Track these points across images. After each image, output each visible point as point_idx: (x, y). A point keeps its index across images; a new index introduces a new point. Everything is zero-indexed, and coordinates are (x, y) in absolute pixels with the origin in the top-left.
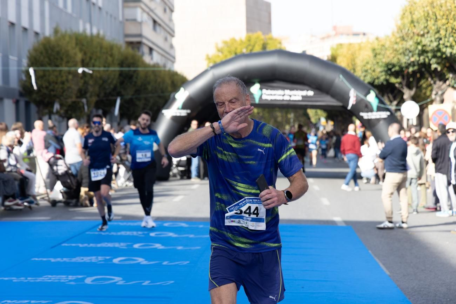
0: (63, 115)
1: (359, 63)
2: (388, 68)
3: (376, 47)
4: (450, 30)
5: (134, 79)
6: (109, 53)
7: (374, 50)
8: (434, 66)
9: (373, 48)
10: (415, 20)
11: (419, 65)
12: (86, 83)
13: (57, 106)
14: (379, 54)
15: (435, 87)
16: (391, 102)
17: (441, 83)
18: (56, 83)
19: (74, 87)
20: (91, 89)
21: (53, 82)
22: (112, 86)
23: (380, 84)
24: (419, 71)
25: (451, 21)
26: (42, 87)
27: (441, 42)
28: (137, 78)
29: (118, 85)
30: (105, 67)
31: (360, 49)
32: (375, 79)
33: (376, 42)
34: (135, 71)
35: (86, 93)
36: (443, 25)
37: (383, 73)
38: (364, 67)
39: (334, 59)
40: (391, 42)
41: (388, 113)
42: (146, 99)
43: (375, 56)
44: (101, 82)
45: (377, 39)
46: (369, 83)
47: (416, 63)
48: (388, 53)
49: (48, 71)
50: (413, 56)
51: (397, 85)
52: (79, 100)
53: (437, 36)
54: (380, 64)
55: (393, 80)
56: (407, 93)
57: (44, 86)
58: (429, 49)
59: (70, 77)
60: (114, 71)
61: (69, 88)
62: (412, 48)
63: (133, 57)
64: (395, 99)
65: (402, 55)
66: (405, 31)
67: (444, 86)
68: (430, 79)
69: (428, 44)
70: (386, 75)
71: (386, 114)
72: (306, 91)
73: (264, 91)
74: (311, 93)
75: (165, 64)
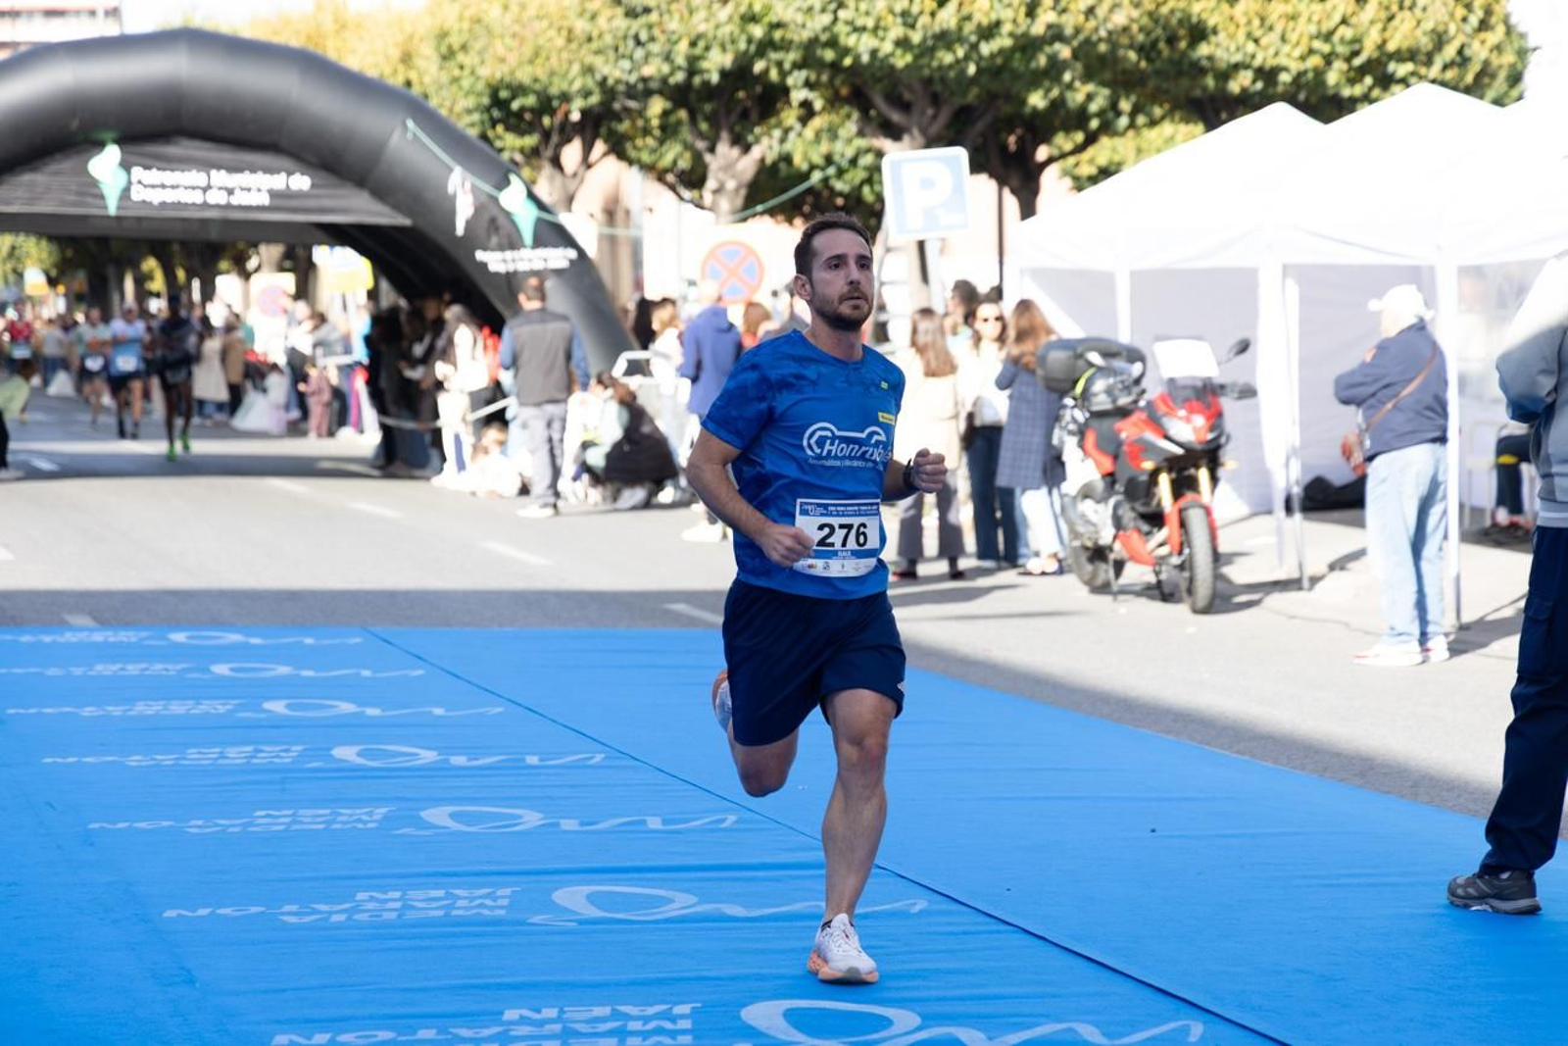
15: (714, 163)
17: (735, 152)
67: (746, 162)
71: (565, 257)
72: (283, 175)
73: (137, 172)
74: (301, 182)
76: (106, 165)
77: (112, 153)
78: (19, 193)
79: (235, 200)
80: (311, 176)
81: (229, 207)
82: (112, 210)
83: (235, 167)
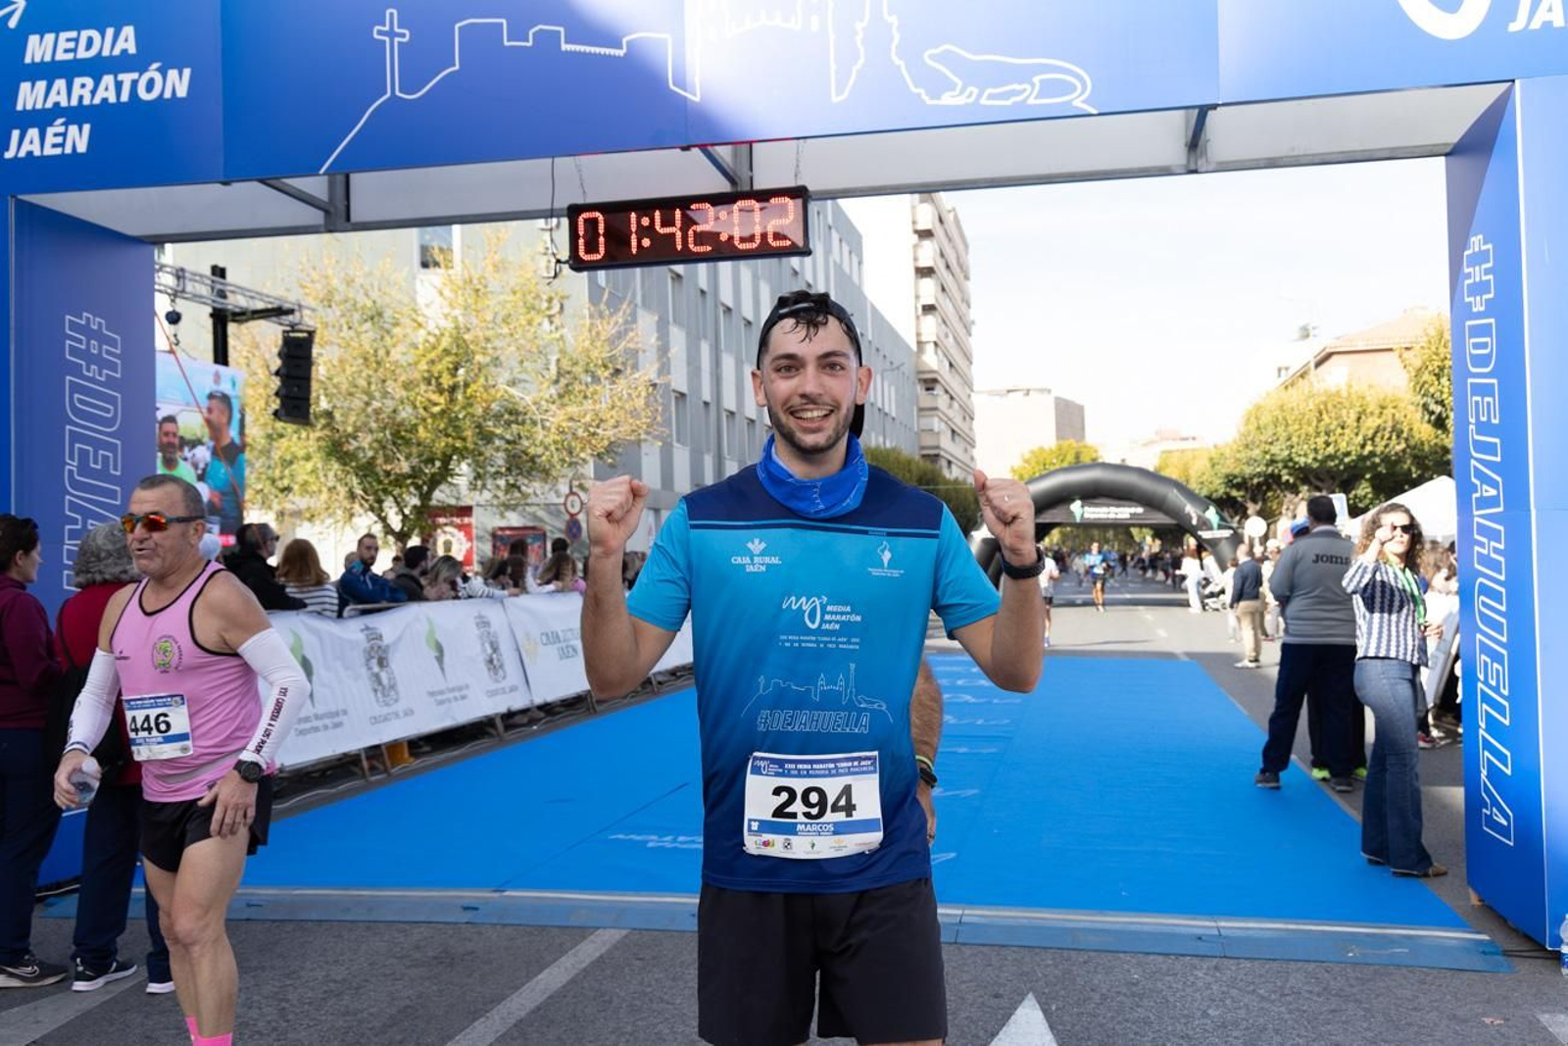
1: (1193, 474)
2: (1228, 478)
3: (1214, 456)
4: (1303, 437)
6: (907, 468)
7: (1211, 459)
8: (1285, 478)
9: (1211, 457)
10: (1262, 426)
11: (1265, 475)
14: (1218, 465)
15: (1286, 500)
16: (1232, 517)
17: (1293, 496)
23: (1219, 496)
24: (1266, 481)
25: (1305, 427)
27: (1294, 450)
31: (1194, 458)
32: (1212, 492)
33: (1213, 451)
36: (1296, 431)
37: (1223, 486)
38: (1199, 480)
39: (1160, 468)
40: (1231, 449)
41: (1231, 532)
43: (1213, 466)
45: (1215, 446)
46: (1206, 497)
47: (1262, 474)
48: (1230, 462)
50: (1259, 466)
51: (1240, 499)
53: (1289, 443)
54: (1219, 475)
55: (1234, 493)
56: (1252, 508)
58: (1279, 458)
62: (1258, 458)
63: (933, 471)
64: (1236, 514)
65: (1246, 465)
66: (1250, 439)
67: (1296, 500)
68: (1279, 491)
69: (1278, 452)
70: (1226, 487)
71: (1229, 533)
72: (1134, 508)
73: (1086, 508)
74: (1140, 510)
75: (965, 480)
76: (1076, 507)
77: (1078, 503)
78: (1049, 516)
79: (1118, 517)
80: (1143, 509)
81: (1116, 519)
82: (1078, 520)
83: (1118, 506)
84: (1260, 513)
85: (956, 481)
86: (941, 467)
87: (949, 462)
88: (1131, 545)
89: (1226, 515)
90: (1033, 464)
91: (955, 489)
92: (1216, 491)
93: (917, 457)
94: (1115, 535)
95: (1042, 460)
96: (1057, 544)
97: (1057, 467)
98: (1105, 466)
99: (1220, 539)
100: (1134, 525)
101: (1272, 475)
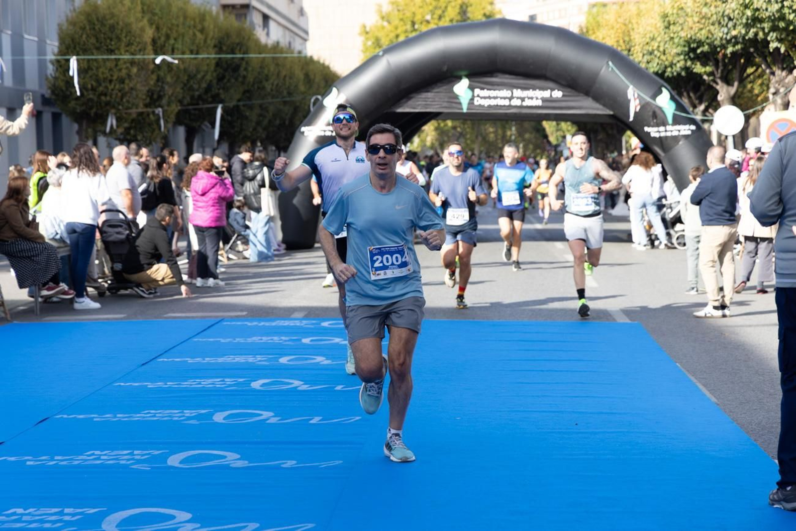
0: (122, 137)
1: (638, 39)
2: (689, 46)
3: (669, 11)
5: (242, 72)
6: (199, 27)
7: (665, 16)
8: (773, 45)
9: (662, 14)
11: (744, 41)
12: (158, 80)
13: (111, 121)
14: (674, 24)
15: (774, 79)
16: (695, 107)
17: (784, 74)
18: (111, 81)
19: (141, 87)
20: (169, 90)
21: (105, 79)
22: (204, 85)
23: (675, 74)
24: (746, 52)
26: (87, 90)
28: (246, 69)
29: (215, 81)
30: (192, 52)
31: (639, 14)
32: (666, 67)
34: (242, 59)
35: (160, 97)
37: (682, 57)
38: (647, 47)
41: (693, 127)
42: (261, 106)
43: (667, 27)
44: (186, 78)
46: (656, 74)
47: (741, 40)
48: (691, 21)
49: (96, 60)
50: (734, 27)
51: (705, 77)
52: (150, 110)
54: (676, 40)
55: (698, 68)
56: (724, 92)
57: (89, 86)
58: (764, 15)
59: (135, 70)
60: (208, 58)
61: (132, 89)
62: (734, 15)
63: (240, 32)
64: (700, 103)
65: (717, 25)
67: (790, 79)
68: (763, 66)
70: (686, 61)
71: (689, 129)
72: (549, 91)
73: (477, 91)
74: (558, 94)
75: (290, 43)
76: (462, 88)
77: (465, 82)
78: (420, 103)
79: (525, 104)
80: (562, 91)
81: (521, 107)
82: (465, 110)
83: (525, 88)
84: (735, 100)
85: (276, 47)
86: (252, 23)
87: (266, 18)
88: (543, 150)
89: (685, 101)
90: (396, 22)
91: (274, 58)
92: (672, 65)
93: (214, 9)
94: (520, 134)
95: (408, 14)
96: (432, 147)
97: (432, 26)
98: (506, 24)
99: (676, 139)
100: (548, 117)
101: (754, 41)
